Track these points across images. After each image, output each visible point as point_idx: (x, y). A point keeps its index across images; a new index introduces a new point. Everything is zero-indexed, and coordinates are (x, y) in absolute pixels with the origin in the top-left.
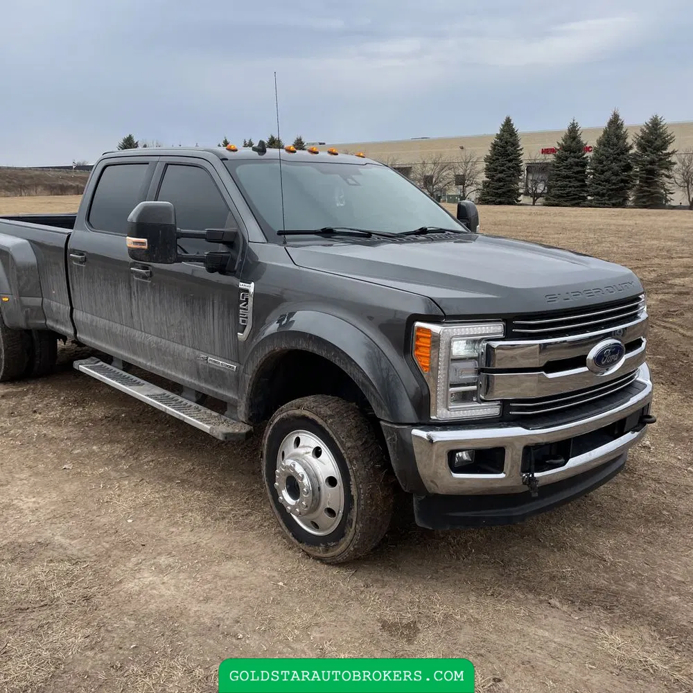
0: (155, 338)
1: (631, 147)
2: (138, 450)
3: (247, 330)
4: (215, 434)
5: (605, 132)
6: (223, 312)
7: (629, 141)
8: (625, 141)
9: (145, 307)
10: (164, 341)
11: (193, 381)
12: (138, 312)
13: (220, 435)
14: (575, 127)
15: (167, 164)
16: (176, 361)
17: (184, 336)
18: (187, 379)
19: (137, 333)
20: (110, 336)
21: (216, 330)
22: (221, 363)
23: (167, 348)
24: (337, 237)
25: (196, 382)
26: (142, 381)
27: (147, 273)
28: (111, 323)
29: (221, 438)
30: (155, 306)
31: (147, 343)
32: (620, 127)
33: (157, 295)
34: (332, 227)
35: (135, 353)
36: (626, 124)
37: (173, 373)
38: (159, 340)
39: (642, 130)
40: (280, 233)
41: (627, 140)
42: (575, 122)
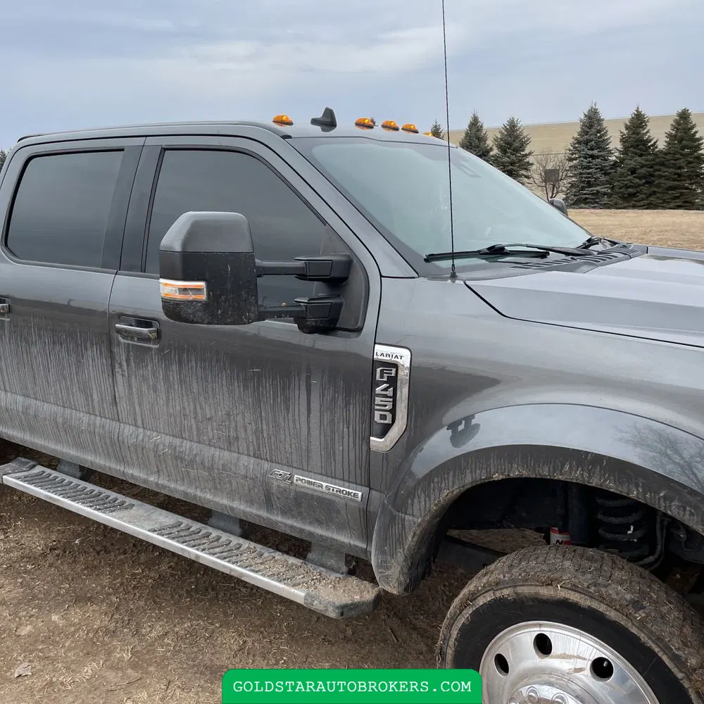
0: (168, 439)
1: (491, 149)
2: (132, 614)
3: (395, 433)
4: (316, 605)
5: (467, 134)
6: (334, 400)
7: (490, 143)
8: (485, 143)
9: (145, 388)
10: (187, 444)
11: (254, 511)
12: (131, 394)
13: (331, 609)
14: (438, 129)
15: (165, 149)
16: (217, 476)
17: (237, 438)
18: (242, 507)
19: (128, 430)
20: (66, 430)
21: (315, 433)
22: (325, 486)
23: (196, 455)
24: (508, 259)
25: (264, 514)
26: (129, 501)
27: (150, 332)
28: (68, 411)
29: (332, 614)
30: (169, 387)
31: (150, 445)
32: (479, 129)
33: (175, 367)
34: (503, 243)
35: (122, 460)
36: (485, 127)
37: (209, 496)
38: (177, 441)
39: (501, 132)
40: (431, 258)
41: (488, 142)
42: (437, 124)
